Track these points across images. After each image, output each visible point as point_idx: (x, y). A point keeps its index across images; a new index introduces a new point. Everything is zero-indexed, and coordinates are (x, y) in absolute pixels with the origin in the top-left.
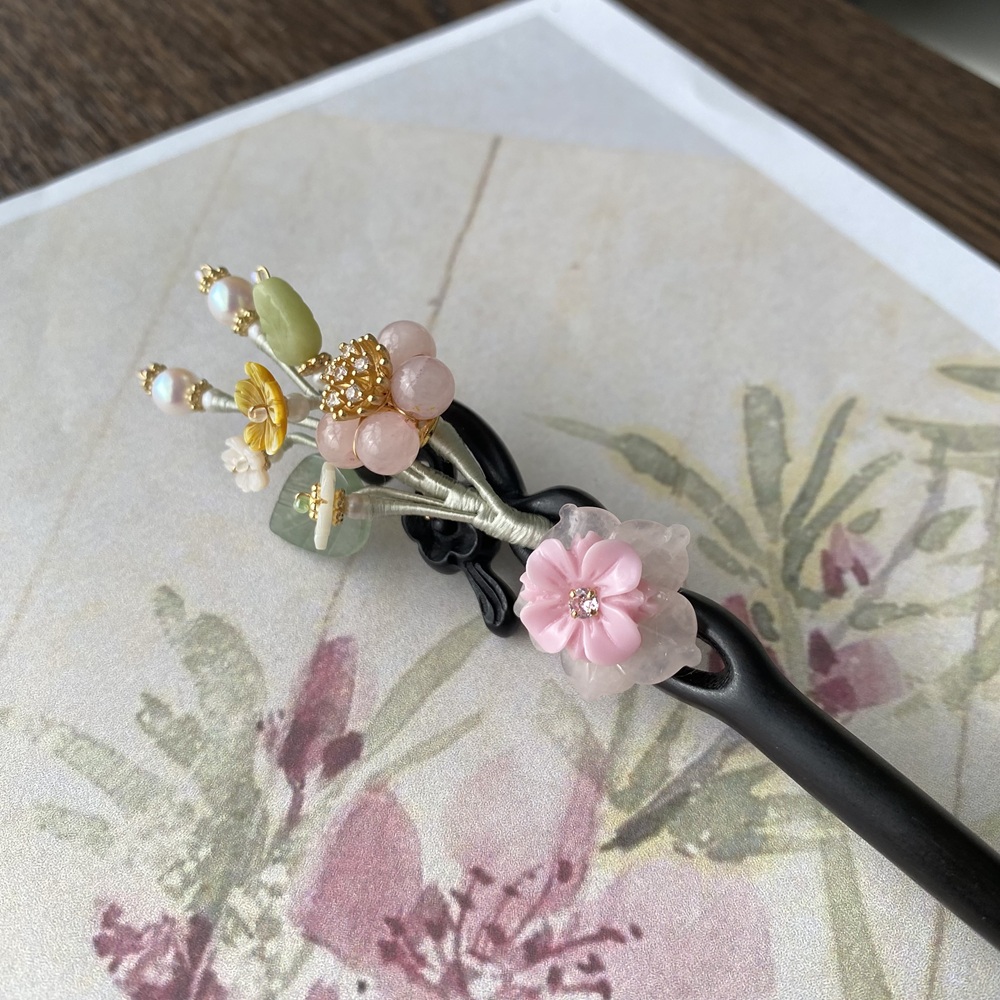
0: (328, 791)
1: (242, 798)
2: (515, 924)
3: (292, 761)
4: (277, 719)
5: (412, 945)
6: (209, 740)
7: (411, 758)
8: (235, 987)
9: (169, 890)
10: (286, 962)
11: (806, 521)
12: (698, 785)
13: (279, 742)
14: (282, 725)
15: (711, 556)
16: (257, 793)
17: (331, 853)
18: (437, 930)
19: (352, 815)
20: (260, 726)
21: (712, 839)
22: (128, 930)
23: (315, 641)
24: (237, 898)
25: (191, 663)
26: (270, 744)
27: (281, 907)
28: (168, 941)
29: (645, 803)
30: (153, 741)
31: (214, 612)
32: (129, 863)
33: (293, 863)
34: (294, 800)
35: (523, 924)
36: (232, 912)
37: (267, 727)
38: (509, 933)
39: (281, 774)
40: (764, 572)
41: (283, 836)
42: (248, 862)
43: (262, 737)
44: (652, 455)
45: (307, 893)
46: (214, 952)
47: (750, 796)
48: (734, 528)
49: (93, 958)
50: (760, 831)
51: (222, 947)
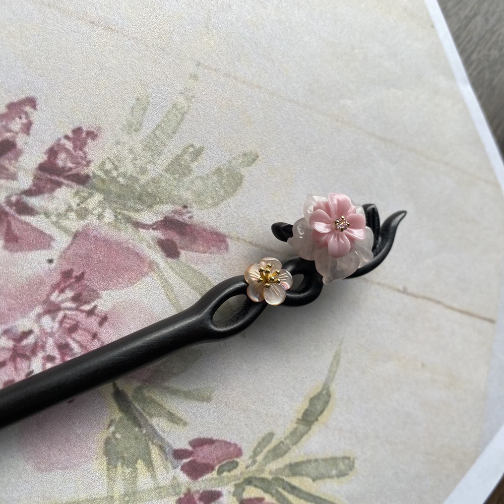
0: (151, 241)
1: (148, 198)
2: (78, 338)
3: (167, 223)
4: (188, 215)
5: (70, 286)
6: (179, 182)
7: (165, 283)
8: (53, 198)
9: (103, 163)
10: (64, 223)
11: (280, 490)
12: (144, 432)
13: (177, 217)
14: (185, 218)
15: (264, 439)
16: (151, 206)
17: (119, 244)
18: (77, 299)
19: (137, 254)
20: (185, 207)
21: (116, 439)
22: (84, 144)
23: (227, 233)
24: (98, 197)
25: (219, 171)
26: (175, 212)
27: (93, 219)
28: (78, 164)
29: (136, 405)
30: (179, 153)
31: (244, 182)
32: (118, 143)
33: (114, 225)
34: (147, 225)
35: (78, 342)
36: (91, 195)
37: (184, 211)
38: (73, 335)
39: (160, 218)
40: (254, 468)
41: (129, 220)
42: (115, 202)
43: (180, 208)
44: (319, 408)
45: (99, 233)
46: (71, 187)
47: (137, 459)
48: (278, 452)
49: (72, 127)
50: (119, 464)
51: (74, 191)
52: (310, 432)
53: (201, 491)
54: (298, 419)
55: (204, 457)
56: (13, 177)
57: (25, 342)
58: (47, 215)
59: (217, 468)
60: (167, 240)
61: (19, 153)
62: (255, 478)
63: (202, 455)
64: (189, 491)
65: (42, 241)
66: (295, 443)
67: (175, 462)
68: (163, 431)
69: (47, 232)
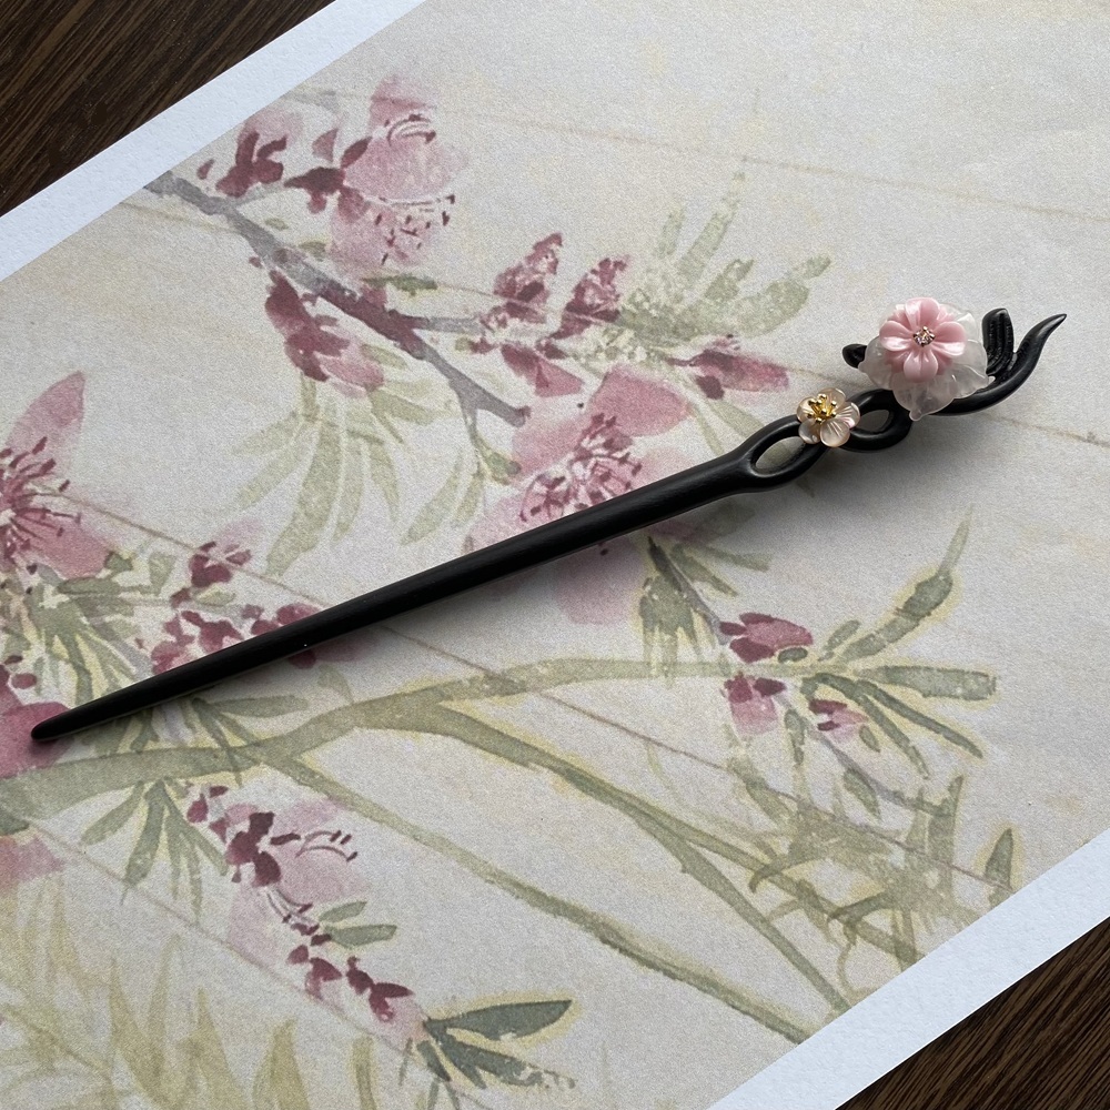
0: (688, 381)
1: (684, 330)
2: (610, 488)
3: (708, 358)
4: (734, 346)
5: (601, 431)
6: (722, 307)
7: (706, 428)
8: (582, 339)
9: (634, 296)
10: (594, 364)
11: (870, 698)
12: (685, 596)
13: (720, 349)
14: (730, 350)
15: (843, 628)
16: (688, 339)
17: (652, 385)
18: (607, 445)
19: (673, 395)
20: (730, 336)
21: (653, 600)
22: (612, 276)
23: (786, 365)
24: (629, 334)
25: (774, 287)
26: (718, 343)
27: (623, 359)
28: (606, 299)
29: (675, 565)
30: (722, 272)
31: (810, 297)
32: (649, 271)
33: (646, 364)
34: (683, 361)
36: (621, 332)
37: (729, 341)
38: (606, 484)
39: (699, 352)
40: (830, 662)
41: (663, 357)
42: (648, 338)
43: (723, 338)
44: (932, 598)
45: (630, 373)
46: (599, 325)
47: (677, 626)
48: (866, 647)
49: (598, 260)
50: (657, 628)
51: (603, 329)
52: (917, 629)
53: (757, 678)
54: (898, 609)
55: (760, 638)
56: (542, 320)
57: (558, 489)
58: (576, 357)
59: (777, 653)
60: (707, 377)
61: (547, 295)
62: (833, 676)
63: (757, 634)
64: (741, 674)
65: (572, 384)
66: (894, 640)
67: (724, 637)
68: (708, 599)
69: (577, 375)
